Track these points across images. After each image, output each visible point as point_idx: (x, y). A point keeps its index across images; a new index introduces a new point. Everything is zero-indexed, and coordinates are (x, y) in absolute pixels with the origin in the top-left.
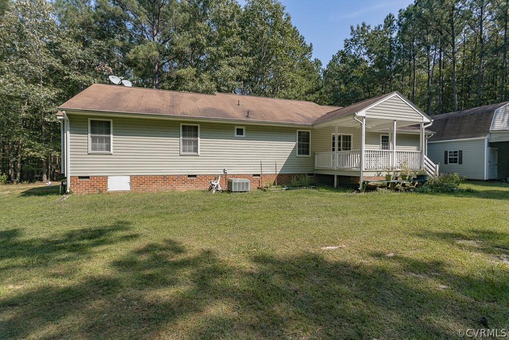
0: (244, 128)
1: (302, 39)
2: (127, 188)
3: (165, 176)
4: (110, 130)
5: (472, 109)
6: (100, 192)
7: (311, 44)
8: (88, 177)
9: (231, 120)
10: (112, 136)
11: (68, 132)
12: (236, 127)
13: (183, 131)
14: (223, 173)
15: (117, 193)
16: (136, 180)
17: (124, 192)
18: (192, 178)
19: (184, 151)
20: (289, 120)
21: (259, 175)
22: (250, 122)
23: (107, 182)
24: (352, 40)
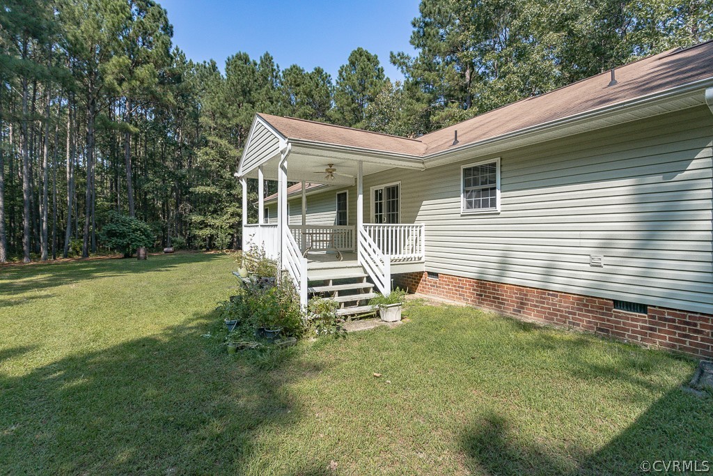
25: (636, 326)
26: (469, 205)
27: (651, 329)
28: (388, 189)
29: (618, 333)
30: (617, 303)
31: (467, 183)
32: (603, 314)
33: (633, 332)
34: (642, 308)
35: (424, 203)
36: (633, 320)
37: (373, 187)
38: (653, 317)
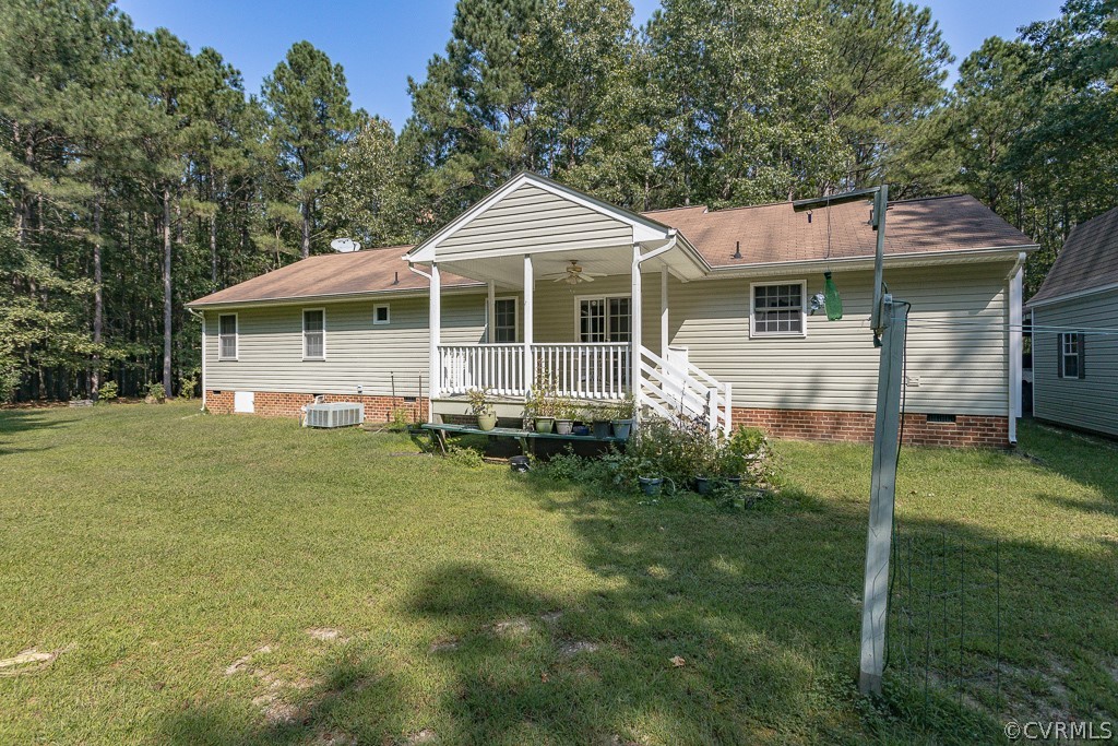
0: (387, 306)
2: (250, 409)
4: (236, 327)
6: (229, 413)
8: (219, 393)
10: (237, 335)
12: (376, 307)
13: (307, 321)
14: (357, 392)
15: (241, 415)
16: (262, 398)
17: (248, 415)
21: (413, 399)
23: (234, 399)
25: (947, 433)
26: (760, 327)
27: (959, 434)
28: (613, 301)
29: (932, 442)
30: (931, 417)
31: (759, 303)
32: (918, 427)
33: (945, 438)
34: (952, 418)
35: (686, 322)
36: (944, 428)
37: (579, 297)
38: (961, 424)
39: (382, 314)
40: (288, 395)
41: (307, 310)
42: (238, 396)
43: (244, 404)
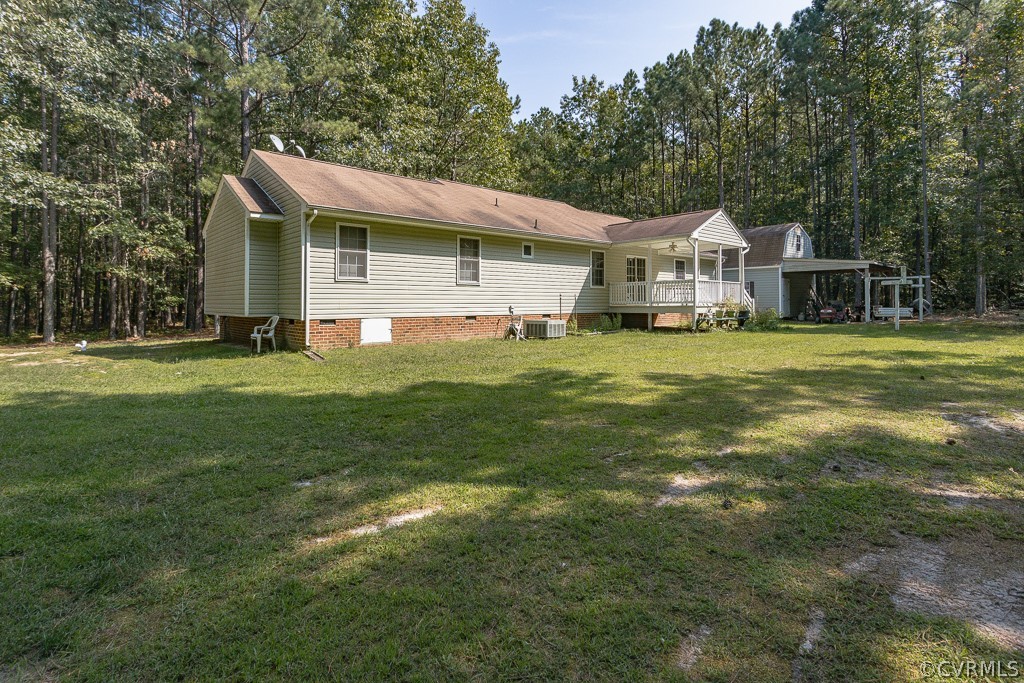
0: (532, 245)
1: (504, 86)
2: (387, 338)
3: (436, 319)
4: (365, 242)
5: (757, 228)
6: (351, 346)
7: (518, 97)
8: (333, 321)
9: (518, 233)
10: (368, 251)
11: (308, 244)
12: (524, 243)
13: (461, 247)
14: (508, 313)
15: (373, 346)
16: (401, 325)
17: (384, 345)
18: (471, 321)
19: (462, 278)
20: (583, 236)
22: (540, 236)
23: (360, 328)
24: (574, 98)
39: (528, 250)
40: (437, 321)
41: (463, 237)
42: (365, 324)
43: (376, 332)
